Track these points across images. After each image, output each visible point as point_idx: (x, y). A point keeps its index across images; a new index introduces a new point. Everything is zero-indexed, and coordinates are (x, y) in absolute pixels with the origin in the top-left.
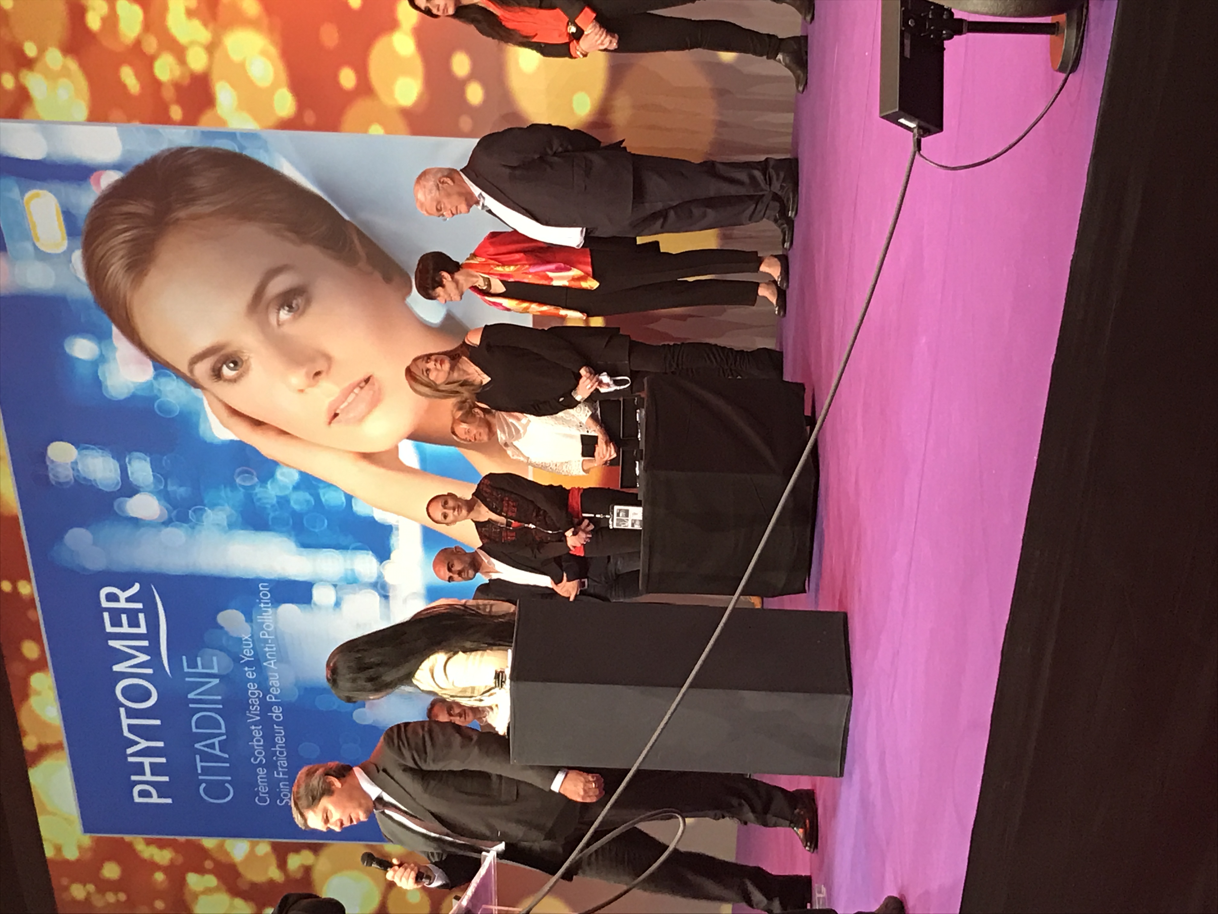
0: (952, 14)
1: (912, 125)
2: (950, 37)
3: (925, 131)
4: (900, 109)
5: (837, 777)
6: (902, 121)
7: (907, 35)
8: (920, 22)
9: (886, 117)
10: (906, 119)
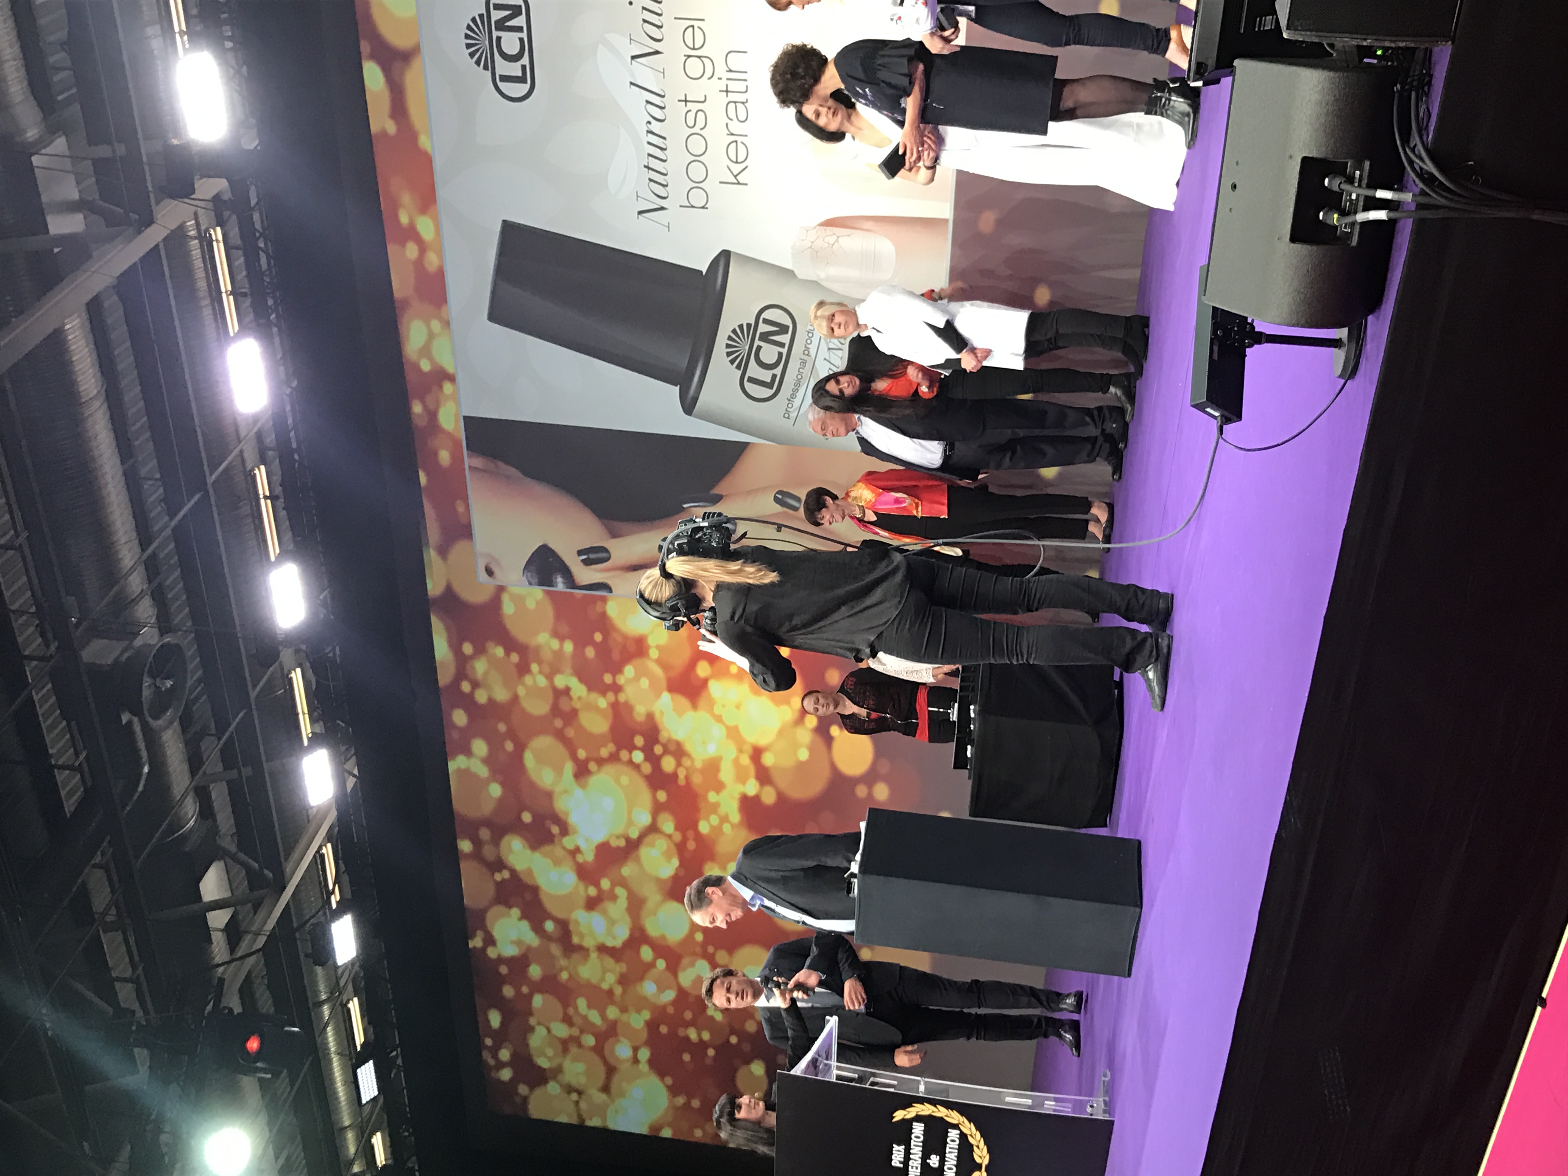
0: (1254, 328)
1: (1217, 414)
2: (1251, 346)
3: (1226, 420)
4: (1207, 399)
5: (1125, 977)
6: (1208, 410)
7: (1215, 342)
8: (1227, 332)
9: (1195, 406)
10: (1212, 408)
